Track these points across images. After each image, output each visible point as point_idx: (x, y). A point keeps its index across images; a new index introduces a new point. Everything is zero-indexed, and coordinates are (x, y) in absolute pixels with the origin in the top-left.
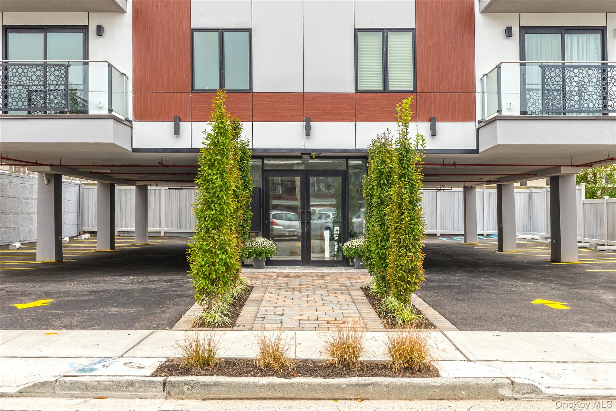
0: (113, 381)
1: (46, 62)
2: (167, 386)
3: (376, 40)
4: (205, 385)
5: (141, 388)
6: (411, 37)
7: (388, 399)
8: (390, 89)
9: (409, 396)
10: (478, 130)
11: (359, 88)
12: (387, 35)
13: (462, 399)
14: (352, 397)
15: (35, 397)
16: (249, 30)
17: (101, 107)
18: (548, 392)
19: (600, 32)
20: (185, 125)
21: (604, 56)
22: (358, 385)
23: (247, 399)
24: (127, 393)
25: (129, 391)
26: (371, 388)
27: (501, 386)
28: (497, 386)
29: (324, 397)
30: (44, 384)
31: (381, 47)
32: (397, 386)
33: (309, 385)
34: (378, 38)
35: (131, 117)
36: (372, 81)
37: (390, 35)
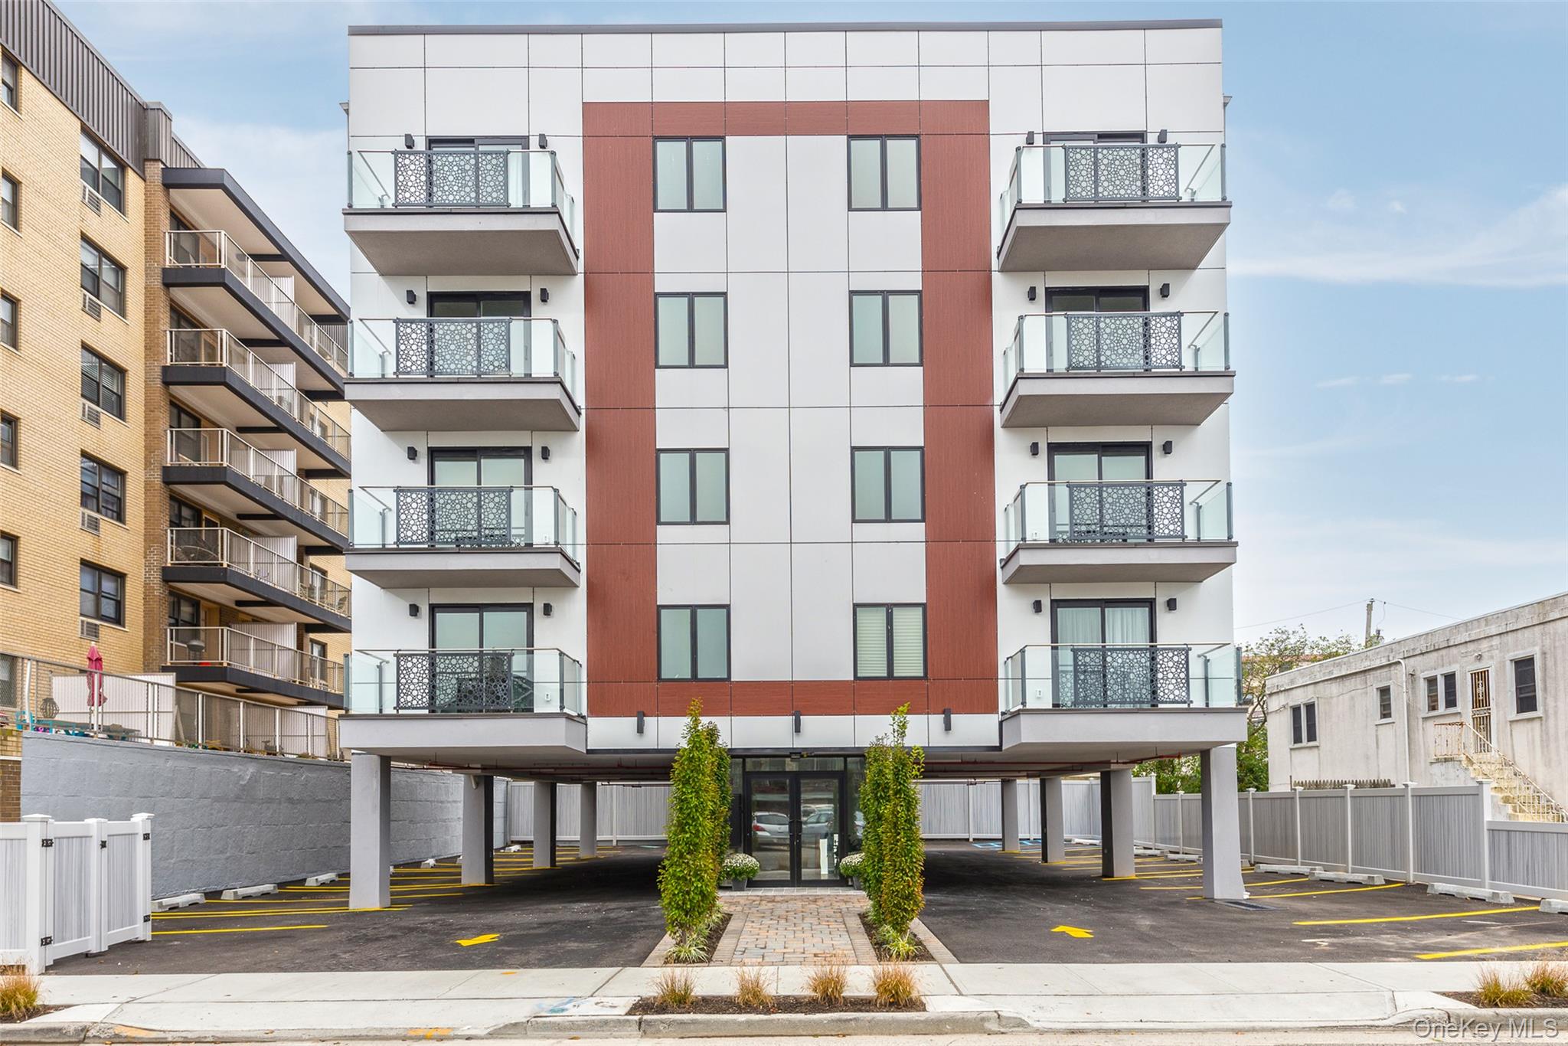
0: (586, 1021)
1: (482, 651)
2: (643, 1025)
3: (879, 618)
4: (682, 1023)
5: (616, 1027)
6: (921, 613)
7: (870, 1034)
8: (895, 674)
9: (892, 1032)
10: (1001, 723)
11: (859, 675)
12: (892, 611)
13: (947, 1033)
14: (833, 1033)
15: (506, 1038)
16: (727, 607)
17: (548, 701)
18: (1037, 1025)
19: (1148, 604)
20: (650, 722)
21: (1153, 636)
22: (840, 1020)
23: (726, 1036)
24: (601, 1033)
25: (603, 1031)
26: (853, 1023)
27: (988, 1019)
28: (983, 1020)
29: (804, 1033)
30: (515, 1025)
31: (885, 625)
32: (881, 1021)
33: (790, 1021)
34: (881, 616)
35: (584, 713)
36: (873, 666)
37: (896, 612)
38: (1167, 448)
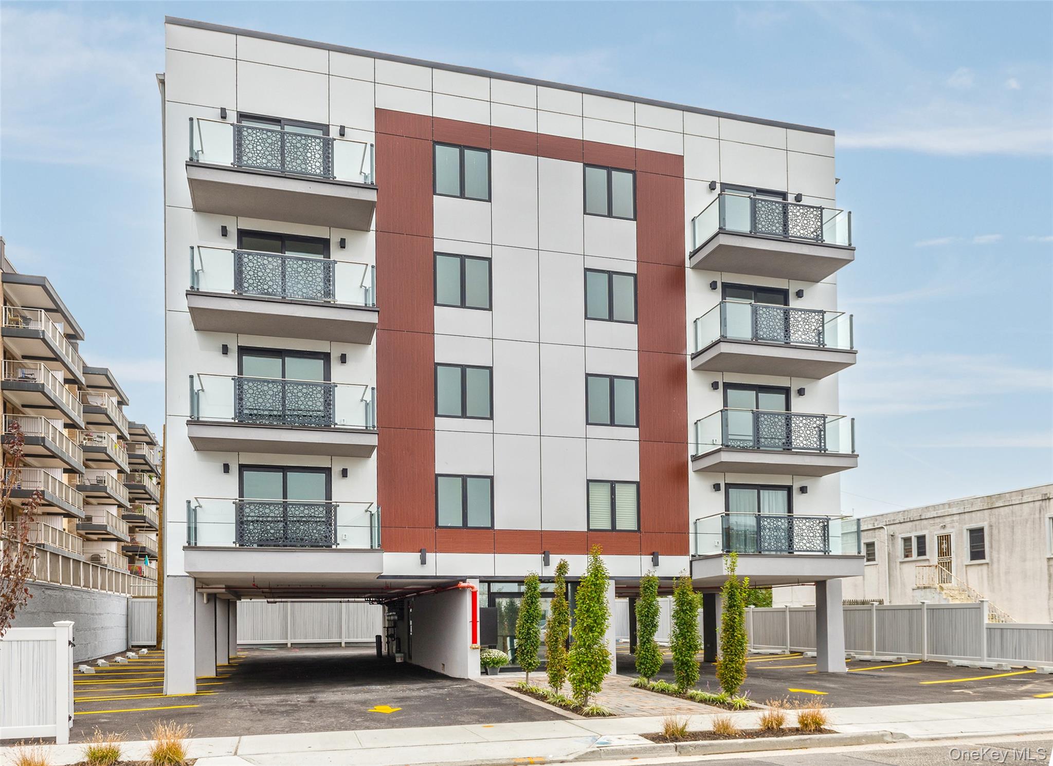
0: (641, 748)
2: (678, 748)
3: (605, 490)
4: (704, 746)
5: (661, 750)
6: (635, 488)
7: (819, 747)
8: (617, 528)
9: (832, 745)
10: (691, 562)
11: (591, 528)
12: (615, 485)
13: (863, 744)
14: (798, 747)
16: (493, 478)
18: (912, 737)
19: (786, 489)
20: (430, 556)
21: (790, 509)
22: (801, 740)
23: (732, 753)
24: (651, 754)
25: (653, 753)
26: (809, 741)
27: (886, 735)
28: (883, 735)
29: (780, 748)
31: (610, 495)
32: (824, 739)
33: (771, 742)
34: (607, 488)
36: (602, 522)
37: (617, 486)
38: (801, 392)
